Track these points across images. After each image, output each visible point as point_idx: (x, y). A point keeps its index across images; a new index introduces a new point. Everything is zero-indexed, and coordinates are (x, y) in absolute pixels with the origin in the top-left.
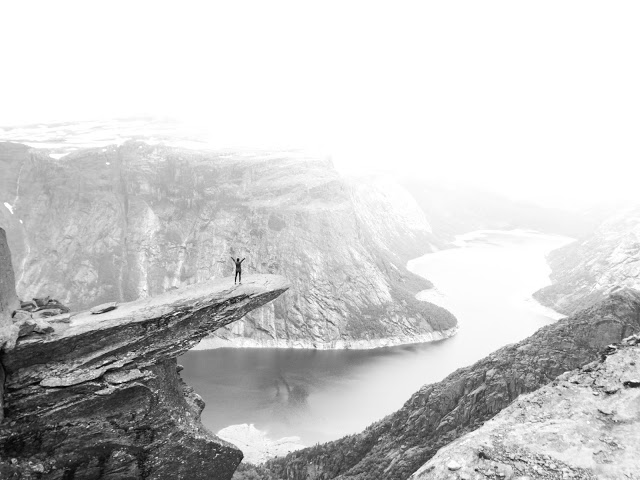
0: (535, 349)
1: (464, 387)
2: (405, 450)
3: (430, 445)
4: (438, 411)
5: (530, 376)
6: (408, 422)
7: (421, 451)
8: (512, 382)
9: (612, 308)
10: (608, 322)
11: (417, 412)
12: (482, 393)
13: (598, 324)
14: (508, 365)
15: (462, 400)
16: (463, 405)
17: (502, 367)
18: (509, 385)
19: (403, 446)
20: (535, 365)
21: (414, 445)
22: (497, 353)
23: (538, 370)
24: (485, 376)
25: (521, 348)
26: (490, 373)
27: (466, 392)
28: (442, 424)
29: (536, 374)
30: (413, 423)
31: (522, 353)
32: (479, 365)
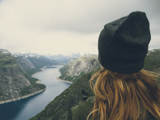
0: (72, 88)
1: (59, 100)
2: (48, 119)
3: (54, 115)
4: (54, 107)
5: (72, 94)
6: (48, 112)
7: (52, 118)
8: (69, 96)
9: (84, 78)
10: (84, 80)
11: (49, 109)
12: (64, 100)
13: (82, 81)
14: (68, 93)
15: (59, 103)
16: (60, 104)
17: (66, 94)
18: (69, 97)
19: (48, 118)
20: (73, 92)
21: (50, 117)
22: (65, 91)
23: (74, 93)
24: (63, 96)
25: (69, 89)
26: (65, 95)
27: (60, 101)
28: (56, 110)
29: (73, 94)
30: (49, 112)
31: (70, 90)
32: (61, 94)
